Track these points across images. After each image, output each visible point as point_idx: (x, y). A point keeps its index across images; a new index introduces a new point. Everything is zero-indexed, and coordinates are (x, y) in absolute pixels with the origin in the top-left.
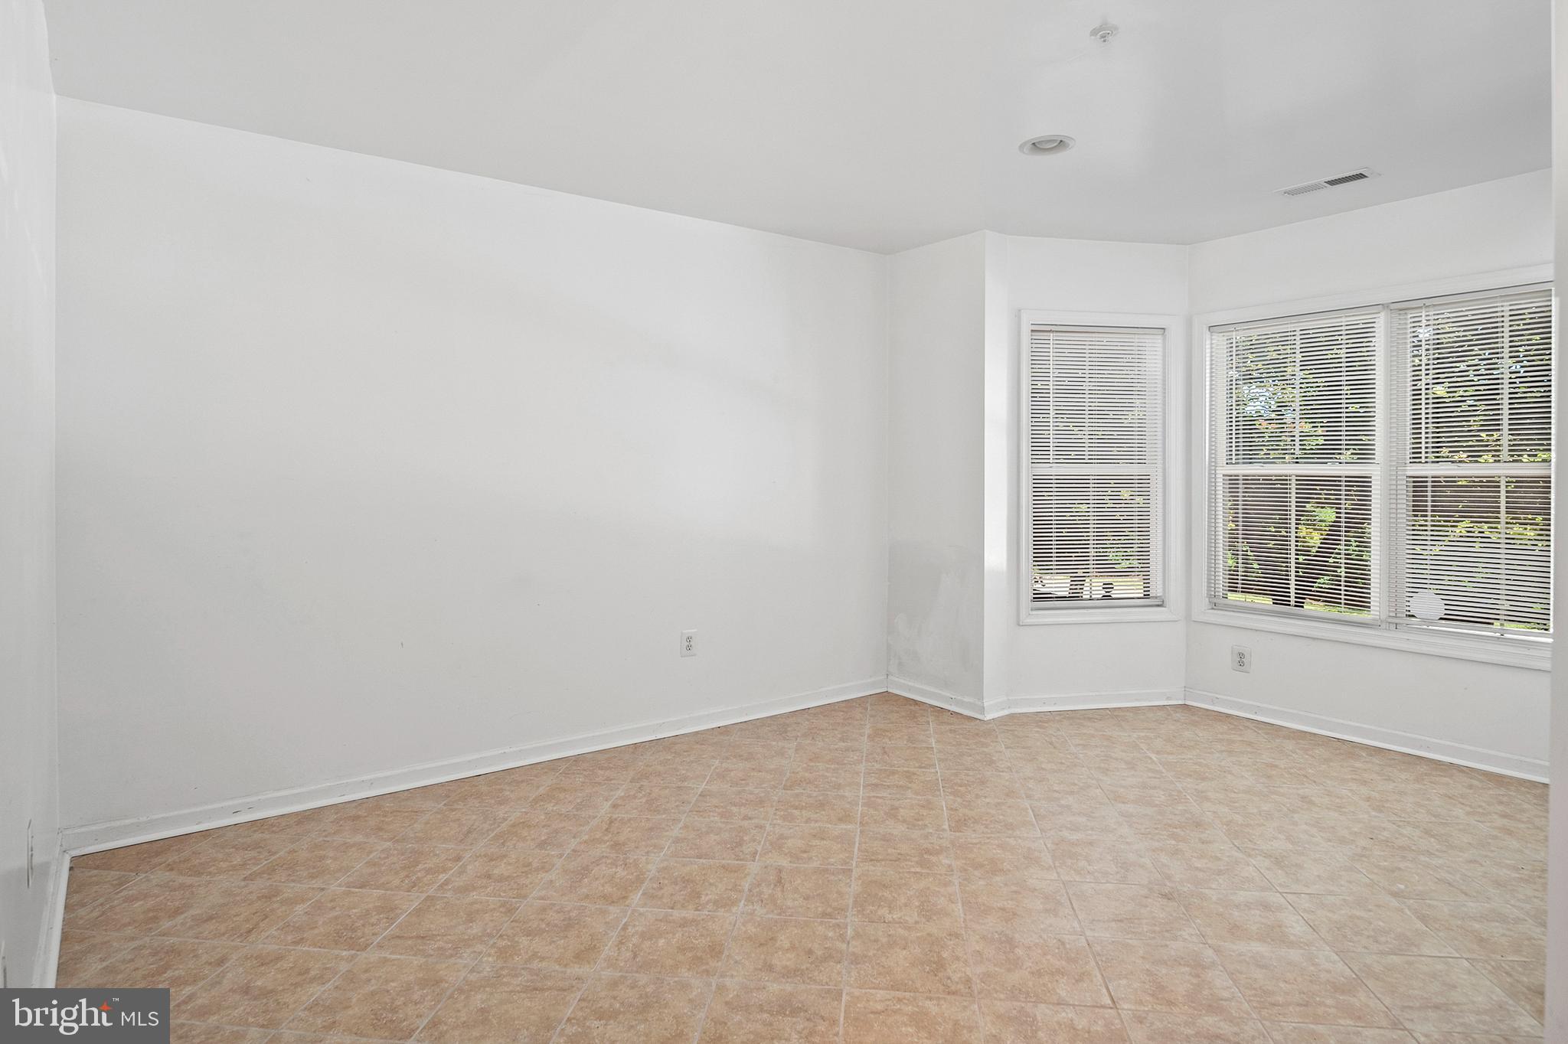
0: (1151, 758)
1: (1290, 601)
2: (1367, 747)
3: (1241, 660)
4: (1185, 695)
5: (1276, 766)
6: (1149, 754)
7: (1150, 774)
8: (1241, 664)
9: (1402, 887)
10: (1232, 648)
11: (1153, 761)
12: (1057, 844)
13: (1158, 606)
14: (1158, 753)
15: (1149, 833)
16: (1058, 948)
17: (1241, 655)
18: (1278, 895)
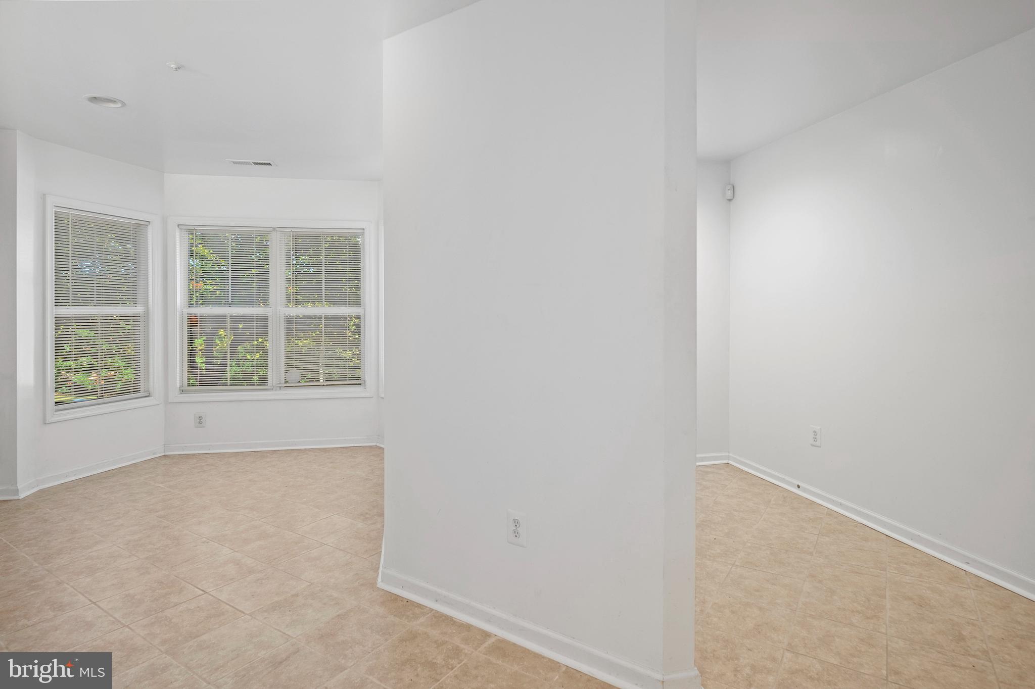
0: (159, 487)
1: (227, 383)
2: (269, 451)
3: (200, 421)
4: (164, 450)
5: (231, 471)
6: (157, 485)
7: (164, 494)
8: (200, 423)
9: (305, 500)
10: (195, 415)
11: (162, 488)
12: (127, 544)
13: (146, 397)
14: (162, 483)
15: (180, 520)
16: (160, 585)
17: (200, 418)
18: (258, 521)
